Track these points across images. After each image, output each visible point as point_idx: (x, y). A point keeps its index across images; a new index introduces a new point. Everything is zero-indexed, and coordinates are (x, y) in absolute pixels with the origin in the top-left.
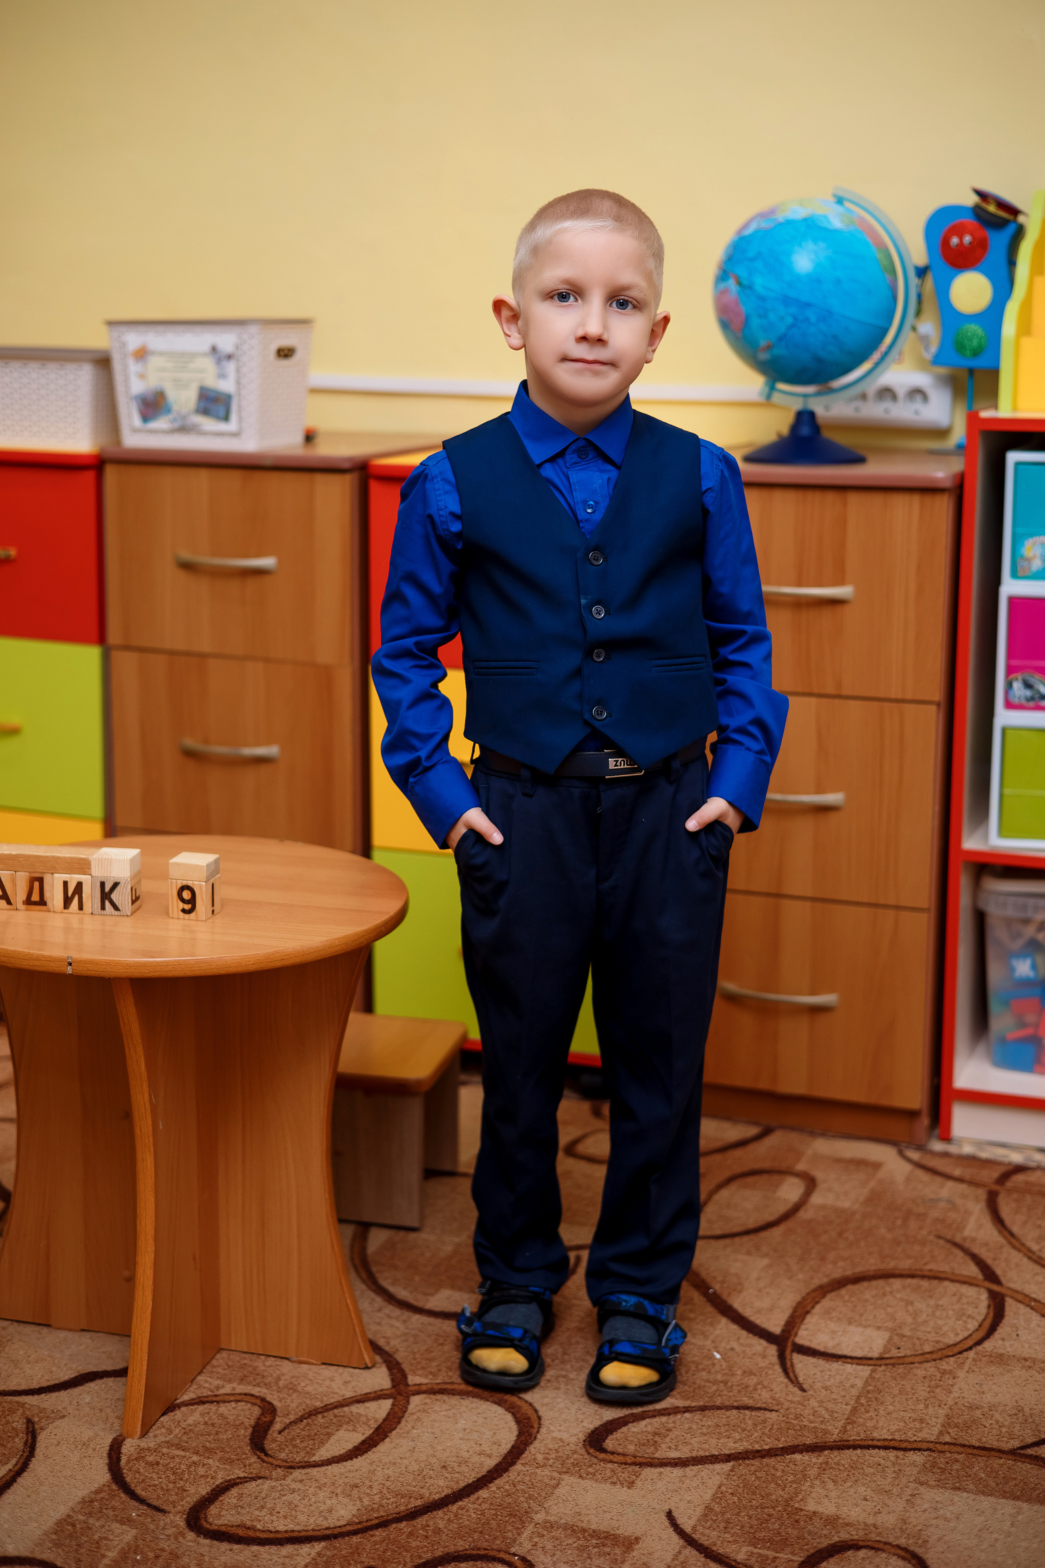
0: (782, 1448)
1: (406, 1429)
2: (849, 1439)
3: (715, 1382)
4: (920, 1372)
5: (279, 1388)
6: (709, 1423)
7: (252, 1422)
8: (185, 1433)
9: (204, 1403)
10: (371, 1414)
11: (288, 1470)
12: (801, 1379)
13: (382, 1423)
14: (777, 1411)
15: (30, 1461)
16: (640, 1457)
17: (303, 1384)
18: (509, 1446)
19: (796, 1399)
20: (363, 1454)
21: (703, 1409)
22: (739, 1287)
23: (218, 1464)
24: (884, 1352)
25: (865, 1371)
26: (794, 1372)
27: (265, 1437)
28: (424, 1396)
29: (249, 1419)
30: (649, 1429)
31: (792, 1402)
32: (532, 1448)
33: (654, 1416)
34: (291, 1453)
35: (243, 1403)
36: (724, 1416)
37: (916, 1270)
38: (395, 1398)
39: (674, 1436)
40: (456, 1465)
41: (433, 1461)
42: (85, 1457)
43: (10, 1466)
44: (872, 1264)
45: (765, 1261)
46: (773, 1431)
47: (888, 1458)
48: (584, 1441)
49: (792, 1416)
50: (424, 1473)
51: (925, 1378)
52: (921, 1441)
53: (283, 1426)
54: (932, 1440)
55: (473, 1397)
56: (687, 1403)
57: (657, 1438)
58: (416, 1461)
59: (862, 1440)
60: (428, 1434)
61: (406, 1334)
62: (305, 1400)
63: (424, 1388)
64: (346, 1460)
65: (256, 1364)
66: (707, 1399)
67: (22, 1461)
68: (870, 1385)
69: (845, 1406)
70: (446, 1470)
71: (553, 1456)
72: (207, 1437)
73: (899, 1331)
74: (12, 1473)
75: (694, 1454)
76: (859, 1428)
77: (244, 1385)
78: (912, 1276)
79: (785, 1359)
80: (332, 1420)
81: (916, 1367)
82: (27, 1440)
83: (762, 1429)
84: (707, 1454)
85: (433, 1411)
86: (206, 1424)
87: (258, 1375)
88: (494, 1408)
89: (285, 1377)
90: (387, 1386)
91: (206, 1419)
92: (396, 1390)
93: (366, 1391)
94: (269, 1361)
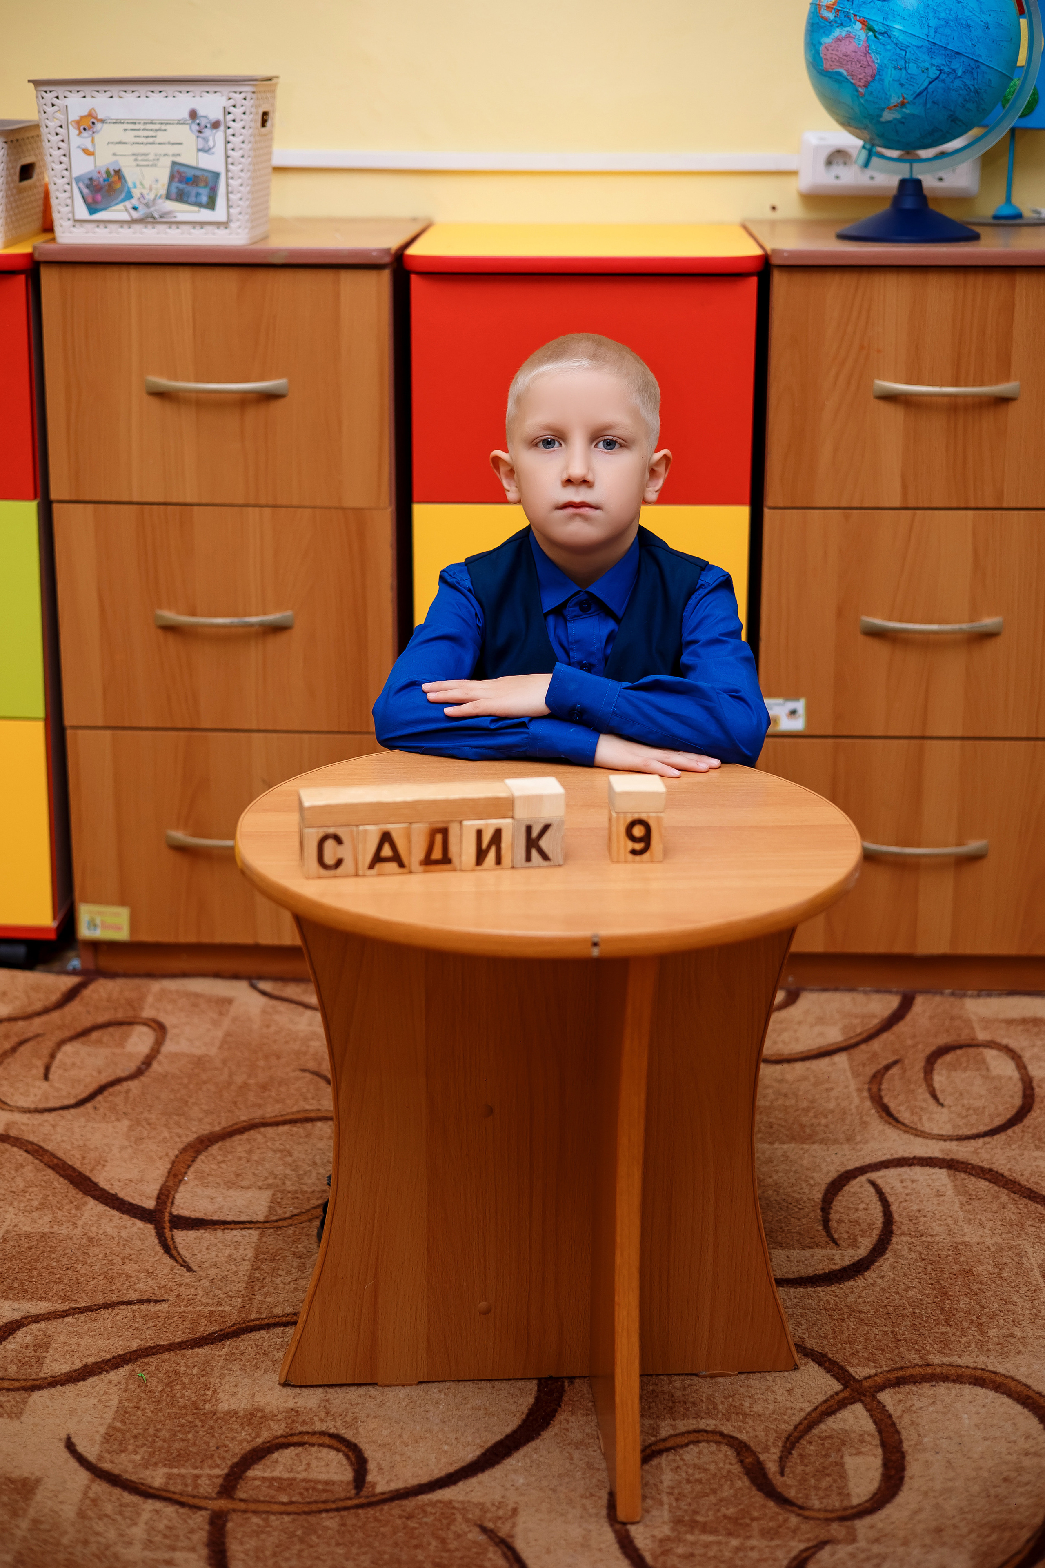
1: (914, 1438)
5: (724, 1415)
7: (739, 1468)
8: (681, 1498)
9: (660, 1452)
10: (857, 1427)
11: (845, 1524)
13: (880, 1436)
17: (747, 1404)
20: (903, 1482)
27: (773, 1485)
28: (888, 1391)
29: (731, 1464)
34: (823, 1499)
35: (705, 1444)
38: (861, 1401)
40: (1015, 1474)
41: (987, 1475)
50: (993, 1493)
53: (777, 1465)
55: (941, 1382)
58: (968, 1480)
60: (944, 1441)
62: (766, 1424)
63: (880, 1380)
64: (893, 1496)
77: (684, 1419)
80: (822, 1444)
82: (503, 1553)
85: (918, 1409)
86: (688, 1481)
87: (685, 1403)
88: (980, 1391)
89: (718, 1399)
90: (837, 1386)
91: (684, 1475)
92: (852, 1390)
93: (821, 1398)
94: (675, 1381)
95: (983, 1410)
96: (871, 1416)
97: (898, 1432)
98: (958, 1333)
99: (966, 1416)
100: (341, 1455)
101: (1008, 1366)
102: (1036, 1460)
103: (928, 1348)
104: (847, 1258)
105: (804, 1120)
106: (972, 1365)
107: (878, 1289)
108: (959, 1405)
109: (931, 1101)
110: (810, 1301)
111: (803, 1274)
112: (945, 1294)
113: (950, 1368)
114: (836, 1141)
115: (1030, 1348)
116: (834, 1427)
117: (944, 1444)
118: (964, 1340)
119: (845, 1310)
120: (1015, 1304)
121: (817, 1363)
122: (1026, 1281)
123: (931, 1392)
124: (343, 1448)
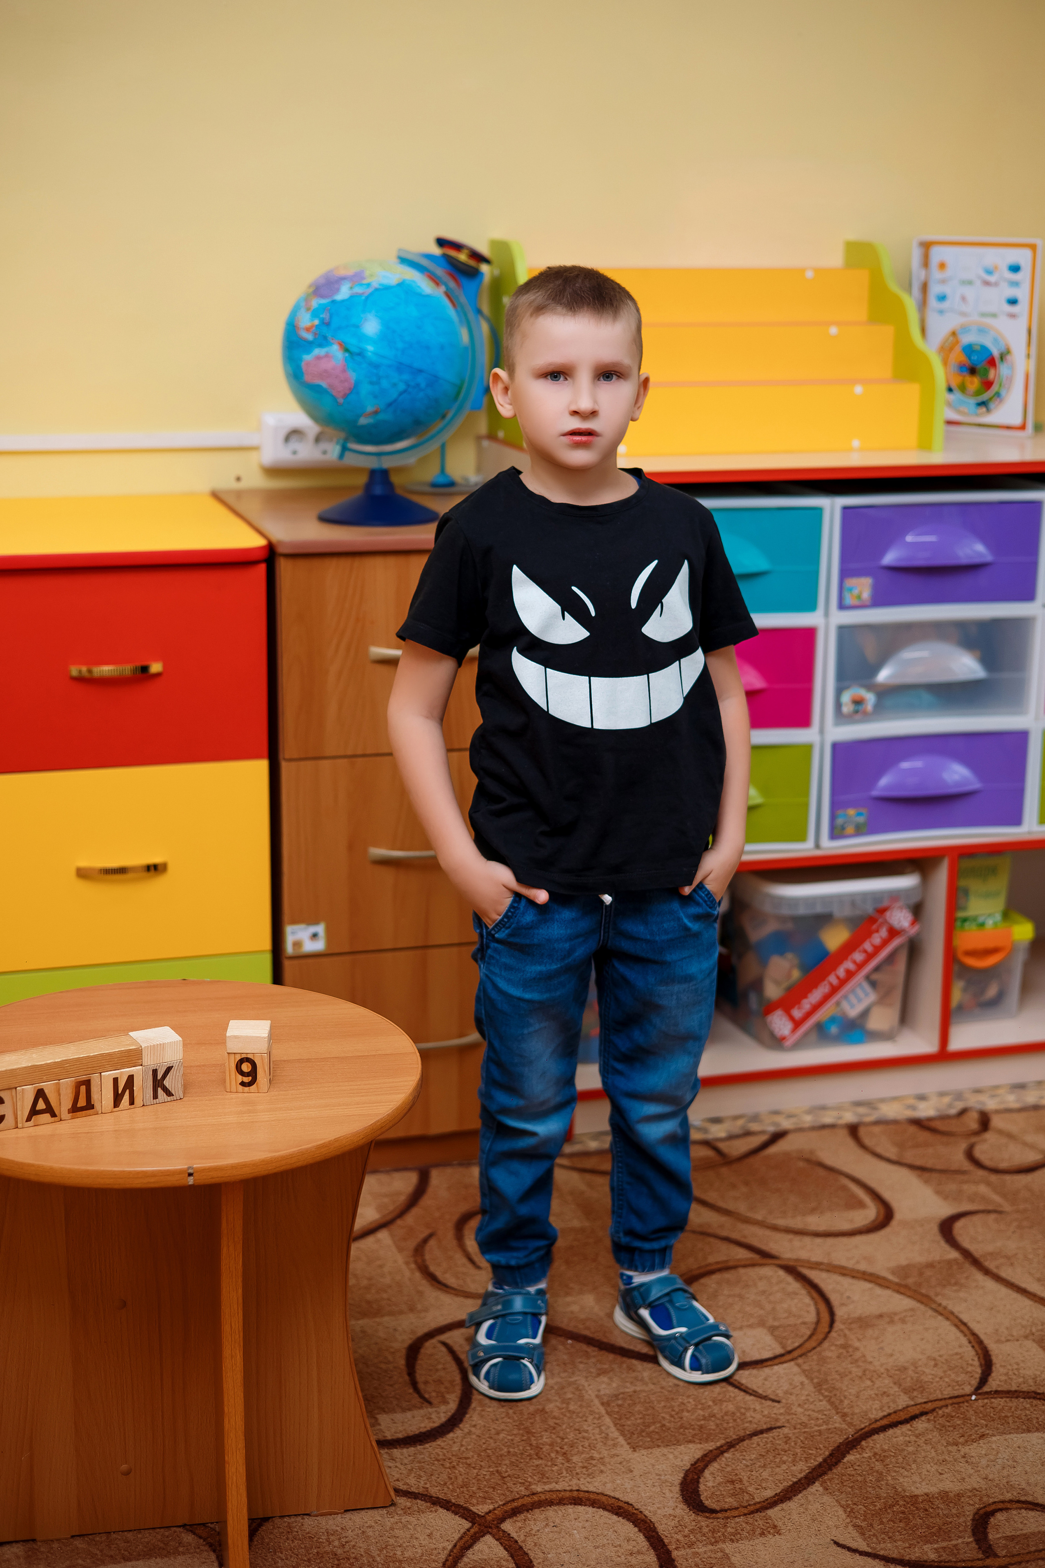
1: (541, 1557)
2: (861, 1427)
3: (706, 1419)
4: (829, 1353)
10: (492, 1555)
13: (512, 1559)
14: (783, 1427)
16: (748, 1505)
18: (643, 1538)
19: (781, 1411)
21: (731, 1445)
24: (783, 1347)
25: (793, 1368)
28: (508, 1521)
30: (720, 1479)
31: (782, 1415)
32: (663, 1532)
33: (706, 1466)
36: (755, 1446)
38: (489, 1533)
39: (746, 1479)
46: (806, 1444)
47: (907, 1432)
48: (689, 1509)
49: (799, 1426)
51: (838, 1357)
57: (737, 1485)
59: (870, 1425)
60: (565, 1555)
63: (499, 1513)
66: (719, 1436)
68: (812, 1378)
69: (822, 1403)
71: (687, 1532)
73: (768, 1324)
75: (782, 1486)
76: (855, 1417)
83: (795, 1445)
84: (790, 1482)
85: (538, 1532)
87: (349, 1559)
88: (580, 1508)
89: (375, 1553)
90: (467, 1525)
92: (480, 1525)
93: (457, 1536)
94: (333, 1541)
95: (587, 1524)
96: (501, 1543)
97: (527, 1554)
98: (550, 1463)
99: (575, 1531)
101: (596, 1484)
102: (640, 1557)
103: (529, 1480)
104: (442, 1415)
105: (369, 1297)
106: (568, 1488)
107: (474, 1436)
108: (567, 1523)
109: (470, 1266)
110: (423, 1456)
111: (411, 1434)
112: (529, 1432)
113: (551, 1493)
114: (401, 1312)
115: (610, 1467)
116: (475, 1559)
117: (566, 1557)
118: (555, 1468)
119: (454, 1458)
120: (587, 1431)
121: (445, 1509)
122: (591, 1411)
123: (542, 1517)
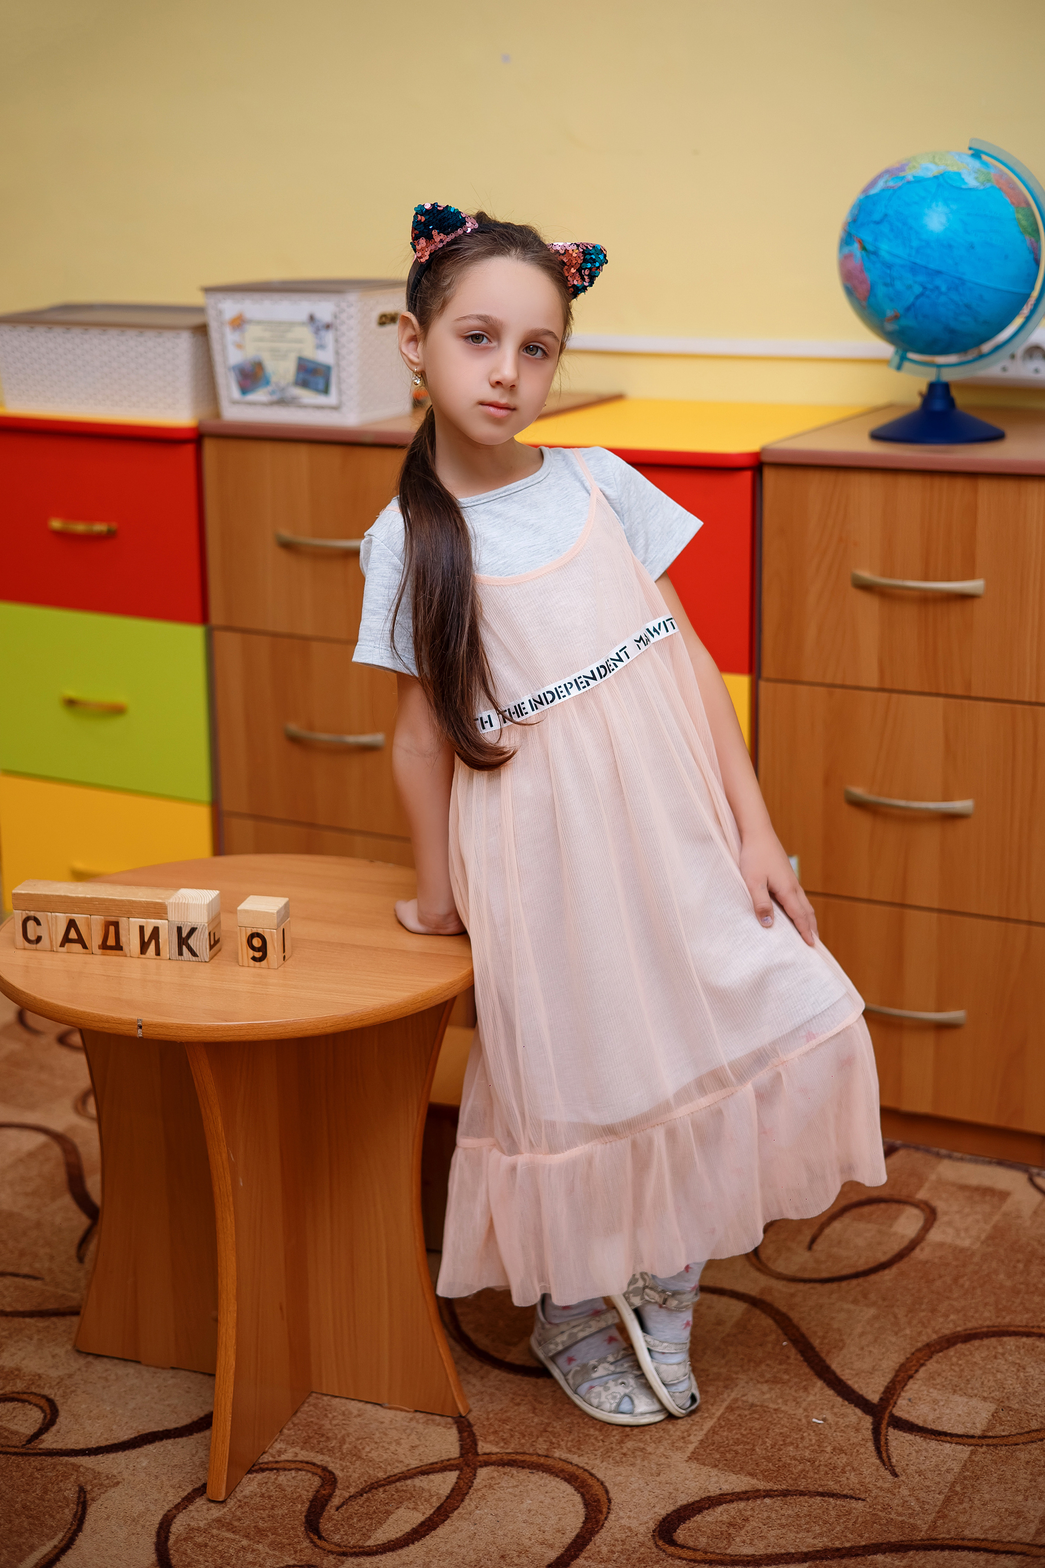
0: (864, 1546)
1: (469, 1509)
2: (938, 1537)
3: (802, 1460)
4: (1023, 1456)
5: (342, 1454)
6: (790, 1512)
7: (310, 1495)
8: (239, 1506)
9: (264, 1470)
10: (434, 1489)
11: (340, 1558)
12: (894, 1460)
13: (445, 1501)
14: (864, 1500)
15: (77, 1536)
16: (711, 1553)
17: (367, 1450)
18: (574, 1534)
19: (887, 1485)
20: (420, 1539)
21: (785, 1494)
22: (841, 1344)
23: (267, 1550)
24: (987, 1430)
25: (963, 1452)
26: (887, 1450)
27: (320, 1514)
28: (493, 1467)
29: (308, 1491)
30: (725, 1518)
31: (881, 1489)
32: (598, 1539)
33: (732, 1501)
34: (346, 1534)
35: (304, 1473)
36: (806, 1505)
37: (1033, 1327)
38: (461, 1470)
39: (749, 1528)
40: (515, 1554)
41: (492, 1550)
42: (133, 1534)
43: (55, 1542)
44: (986, 1318)
45: (872, 1311)
46: (857, 1525)
47: (977, 1562)
48: (654, 1531)
49: (879, 1507)
50: (481, 1564)
51: (1027, 1463)
52: (1015, 1542)
53: (342, 1501)
54: (1028, 1539)
55: (543, 1472)
56: (769, 1486)
57: (732, 1531)
58: (474, 1550)
59: (951, 1539)
60: (491, 1516)
61: (482, 1393)
62: (367, 1469)
63: (494, 1458)
64: (401, 1547)
65: (323, 1422)
66: (790, 1481)
67: (68, 1535)
68: (968, 1470)
69: (938, 1496)
70: (505, 1560)
71: (619, 1548)
72: (262, 1512)
73: (1007, 1403)
74: (57, 1550)
75: (770, 1551)
76: (950, 1524)
77: (307, 1451)
78: (1028, 1335)
79: (880, 1434)
80: (393, 1495)
81: (1020, 1449)
82: (77, 1512)
83: (845, 1522)
84: (783, 1551)
85: (499, 1488)
86: (262, 1496)
88: (563, 1486)
90: (456, 1454)
91: (264, 1490)
92: (464, 1460)
93: (433, 1460)
94: (337, 1419)
95: (548, 1501)
96: (456, 1483)
97: (462, 1501)
98: (597, 1437)
99: (529, 1501)
100: (42, 1415)
101: (610, 1473)
102: (546, 1549)
103: (562, 1443)
106: (582, 1465)
108: (534, 1492)
110: (506, 1385)
113: (561, 1462)
115: (645, 1464)
116: (417, 1484)
117: (488, 1519)
124: (48, 1411)
